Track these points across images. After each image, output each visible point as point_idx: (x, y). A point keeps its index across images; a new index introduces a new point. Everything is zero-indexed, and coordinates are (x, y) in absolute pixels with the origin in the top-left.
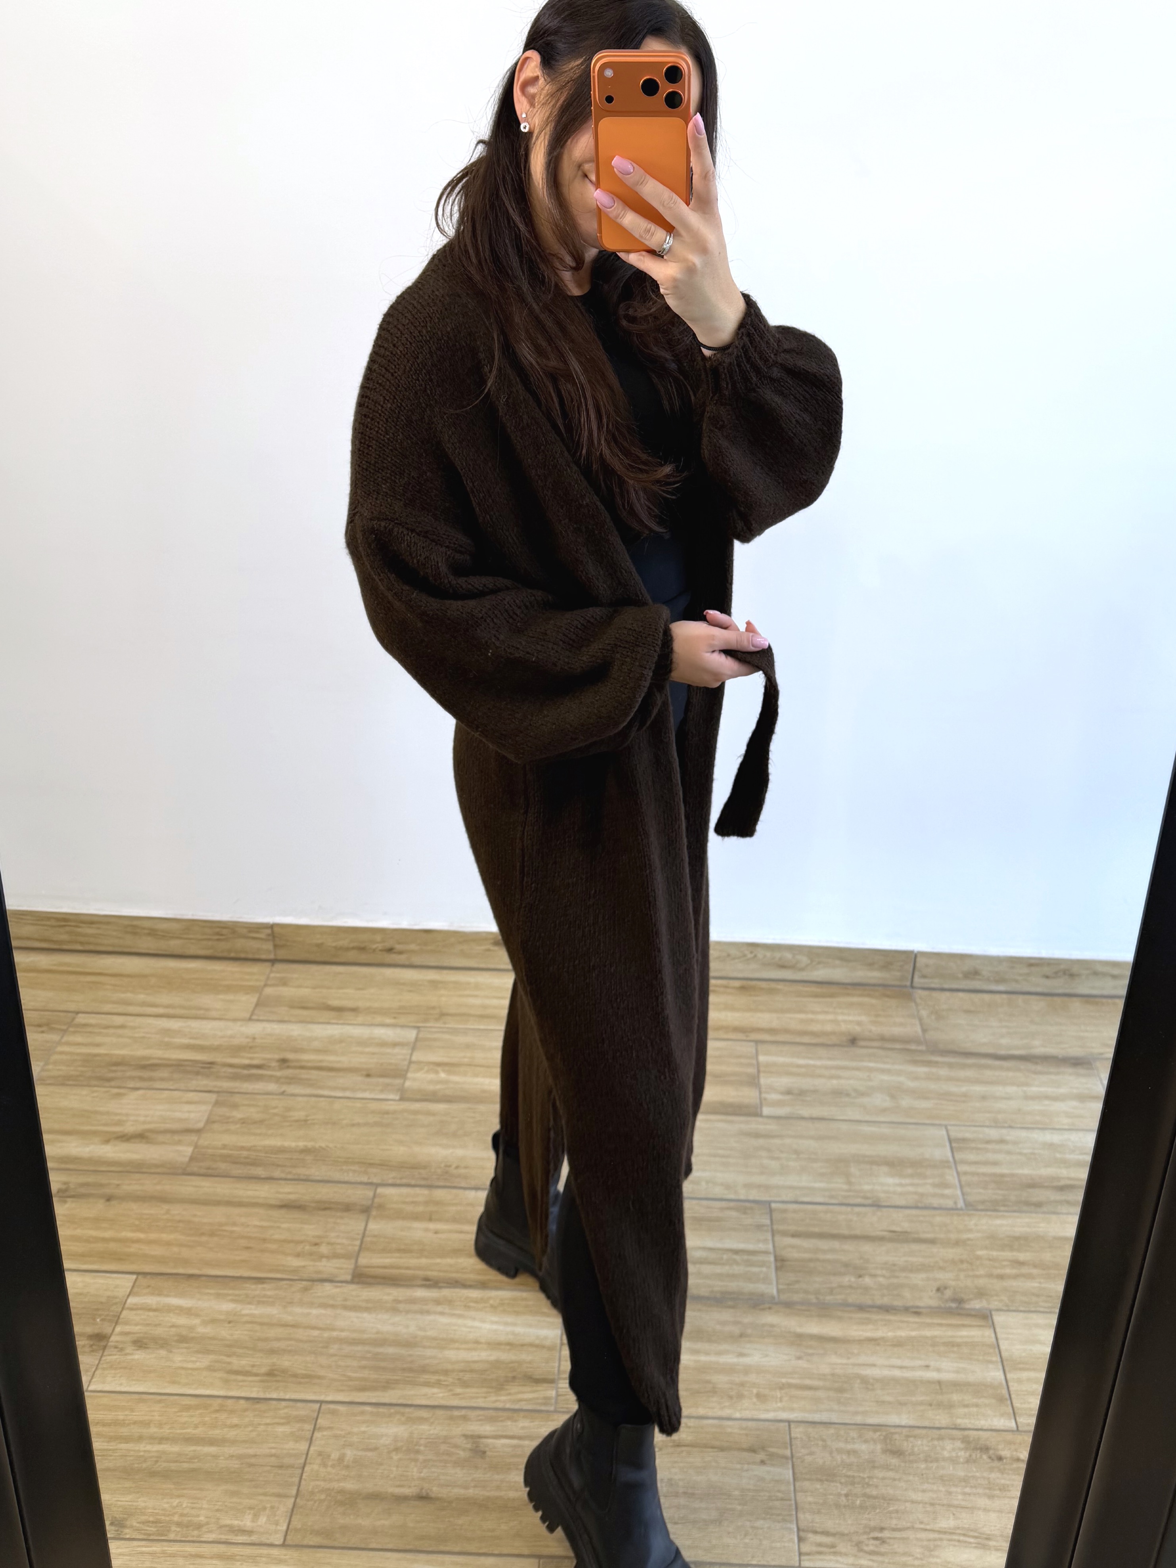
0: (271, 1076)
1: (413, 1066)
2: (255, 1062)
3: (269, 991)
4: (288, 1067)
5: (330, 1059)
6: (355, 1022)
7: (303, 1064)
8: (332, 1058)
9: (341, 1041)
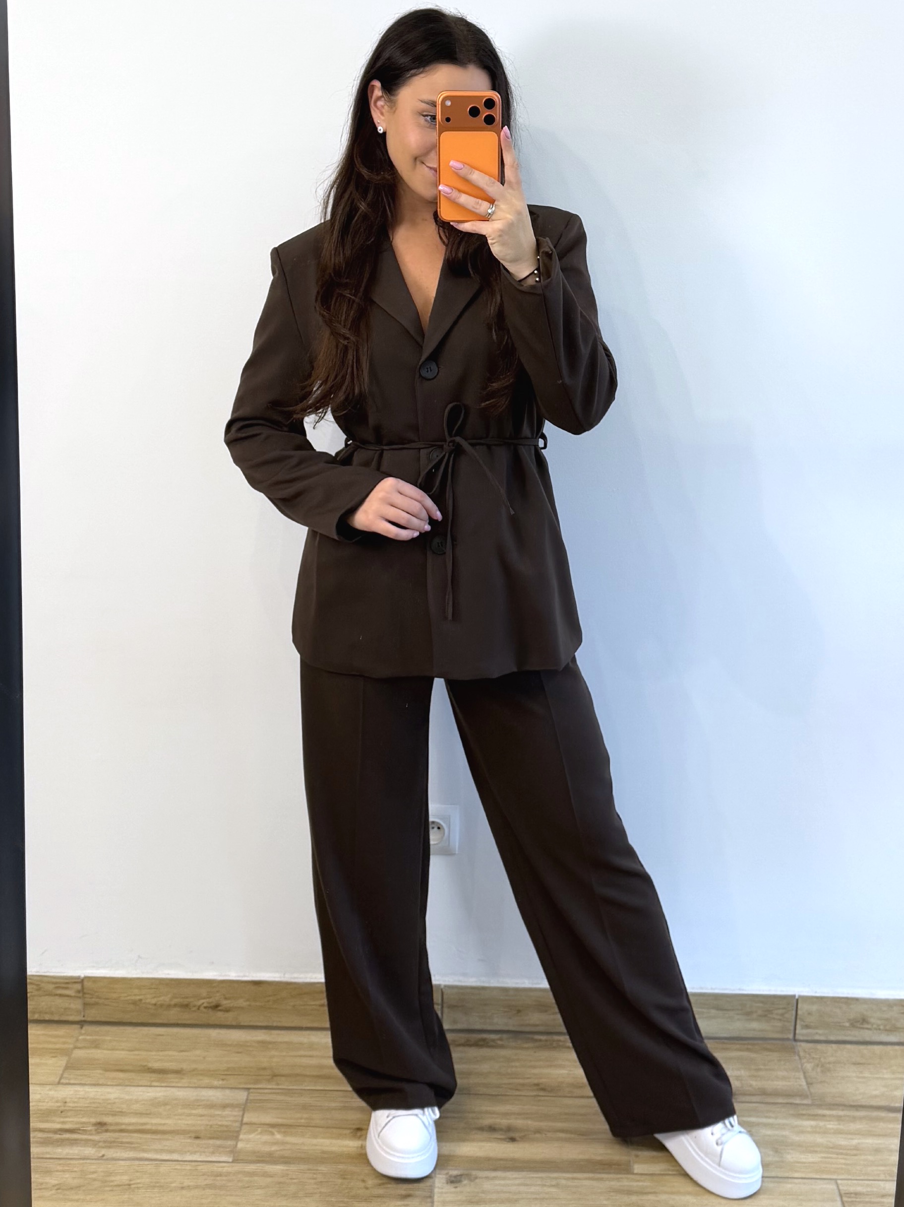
0: (87, 1141)
1: (244, 1127)
2: (67, 1126)
3: (78, 1054)
4: (107, 1131)
5: (153, 1122)
6: (179, 1085)
7: (123, 1127)
8: (154, 1121)
9: (165, 1104)
